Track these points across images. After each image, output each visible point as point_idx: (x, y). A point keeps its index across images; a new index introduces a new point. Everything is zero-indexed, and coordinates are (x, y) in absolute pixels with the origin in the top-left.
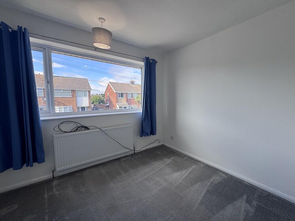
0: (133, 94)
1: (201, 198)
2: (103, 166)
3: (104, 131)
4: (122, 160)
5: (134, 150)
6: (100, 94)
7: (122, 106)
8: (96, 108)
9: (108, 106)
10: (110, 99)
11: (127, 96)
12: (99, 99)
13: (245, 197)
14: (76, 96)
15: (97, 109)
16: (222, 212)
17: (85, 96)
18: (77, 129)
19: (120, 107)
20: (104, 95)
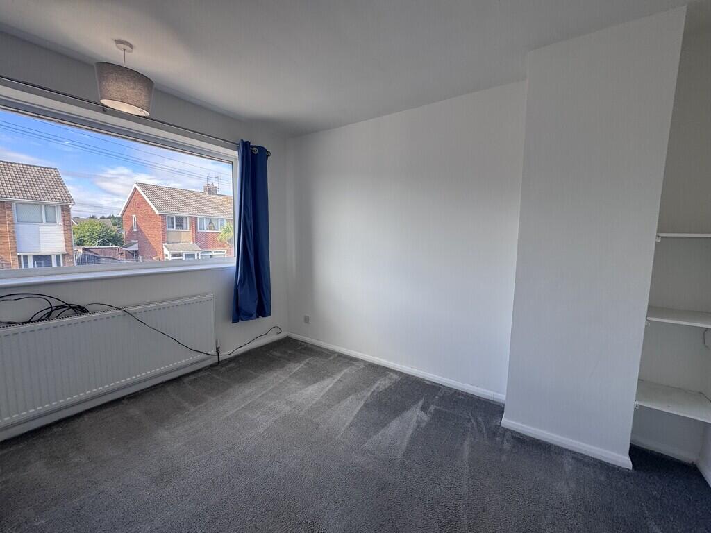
0: (213, 222)
1: (352, 418)
2: (132, 400)
3: (135, 313)
4: (186, 380)
5: (218, 355)
6: (103, 218)
7: (181, 252)
8: (90, 258)
9: (136, 251)
10: (141, 231)
11: (196, 224)
12: (103, 232)
13: (421, 403)
14: (12, 221)
15: (96, 259)
16: (382, 431)
17: (51, 220)
18: (50, 313)
19: (174, 256)
20: (119, 218)
